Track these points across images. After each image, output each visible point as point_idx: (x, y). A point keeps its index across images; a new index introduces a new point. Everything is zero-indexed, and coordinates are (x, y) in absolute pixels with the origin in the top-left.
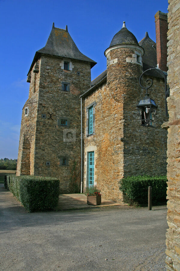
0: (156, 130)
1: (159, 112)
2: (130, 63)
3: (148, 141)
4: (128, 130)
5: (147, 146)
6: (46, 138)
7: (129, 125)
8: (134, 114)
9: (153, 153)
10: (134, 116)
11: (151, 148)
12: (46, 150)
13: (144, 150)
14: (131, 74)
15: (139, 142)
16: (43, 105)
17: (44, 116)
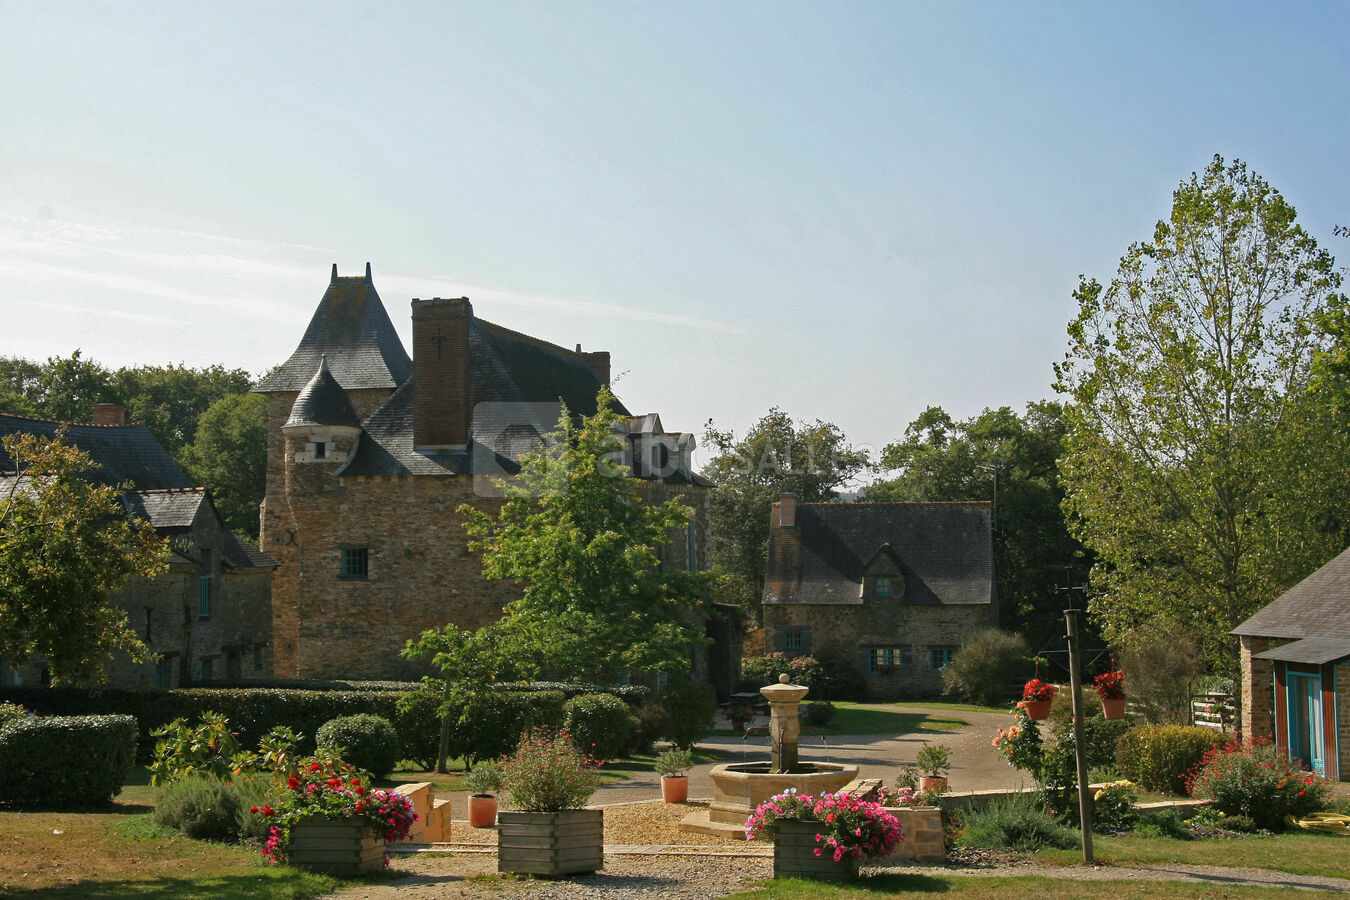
0: (374, 586)
1: (384, 546)
2: (302, 464)
3: (353, 610)
4: (310, 592)
5: (352, 620)
6: (283, 589)
7: (311, 581)
8: (325, 558)
9: (366, 634)
10: (324, 563)
11: (362, 623)
12: (284, 617)
13: (345, 628)
14: (302, 487)
15: (334, 613)
16: (277, 514)
17: (278, 540)
